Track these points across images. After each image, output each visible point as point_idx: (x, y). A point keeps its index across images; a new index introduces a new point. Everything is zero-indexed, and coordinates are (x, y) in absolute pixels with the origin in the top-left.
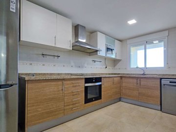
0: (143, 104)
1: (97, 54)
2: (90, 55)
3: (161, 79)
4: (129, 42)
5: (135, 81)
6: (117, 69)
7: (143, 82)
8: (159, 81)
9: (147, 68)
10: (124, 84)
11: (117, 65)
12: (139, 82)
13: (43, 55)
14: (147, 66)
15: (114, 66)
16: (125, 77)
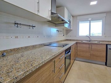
0: (90, 61)
1: (64, 26)
2: (55, 26)
3: (107, 45)
4: (78, 18)
5: (88, 46)
6: (69, 36)
7: (94, 47)
8: (106, 46)
9: (91, 36)
10: (78, 48)
11: (69, 33)
12: (90, 47)
13: (15, 24)
14: (91, 35)
15: (67, 34)
16: (79, 43)
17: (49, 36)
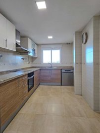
1: (28, 54)
5: (49, 71)
6: (34, 63)
8: (60, 70)
14: (52, 62)
15: (32, 61)
16: (43, 69)
17: (15, 64)
